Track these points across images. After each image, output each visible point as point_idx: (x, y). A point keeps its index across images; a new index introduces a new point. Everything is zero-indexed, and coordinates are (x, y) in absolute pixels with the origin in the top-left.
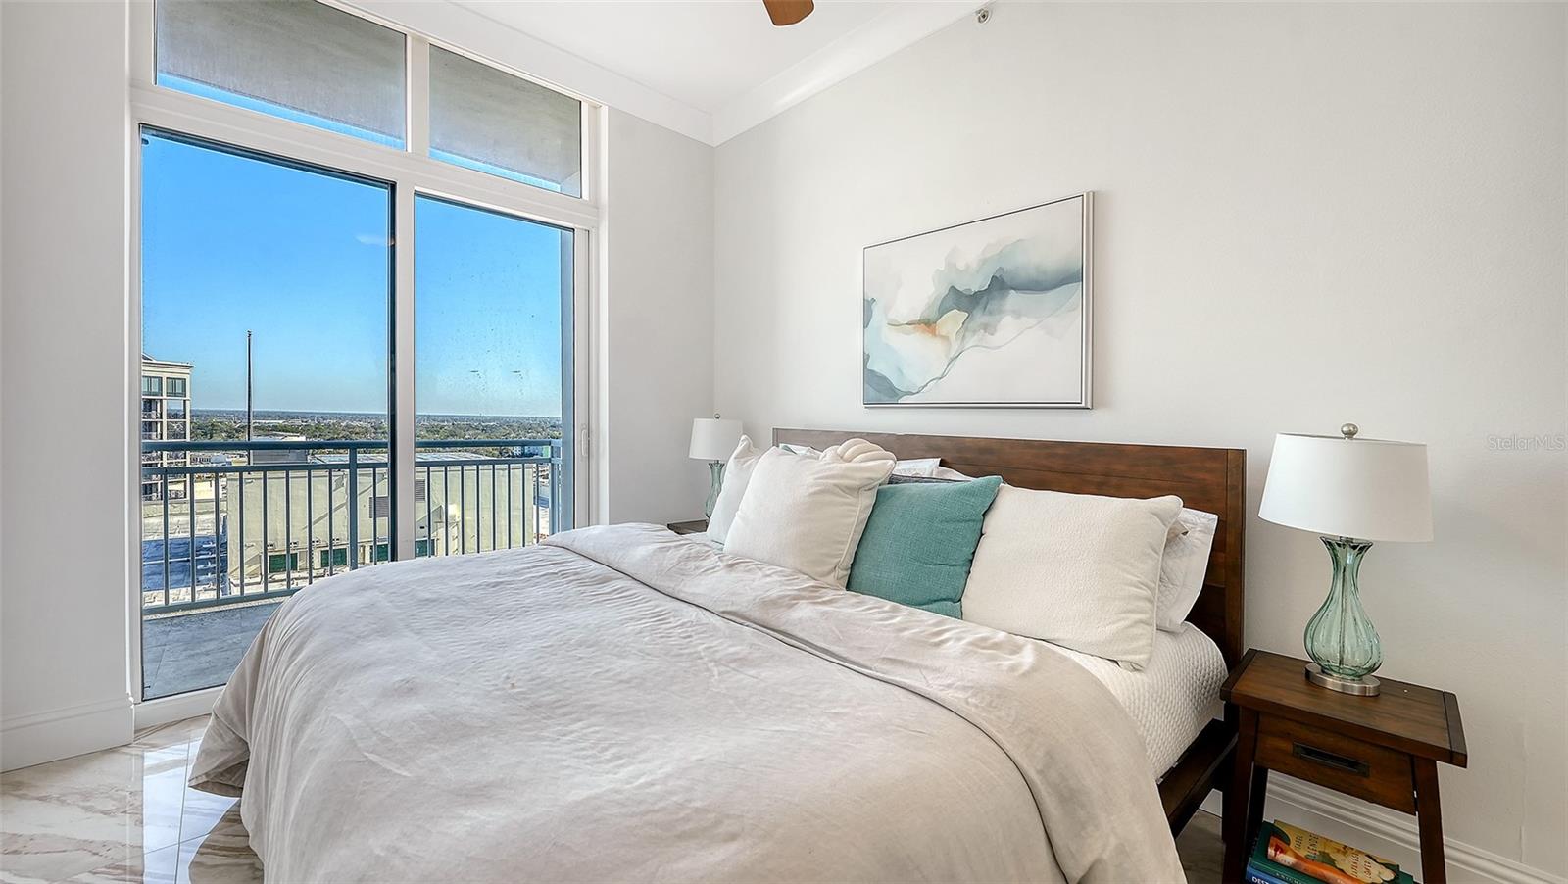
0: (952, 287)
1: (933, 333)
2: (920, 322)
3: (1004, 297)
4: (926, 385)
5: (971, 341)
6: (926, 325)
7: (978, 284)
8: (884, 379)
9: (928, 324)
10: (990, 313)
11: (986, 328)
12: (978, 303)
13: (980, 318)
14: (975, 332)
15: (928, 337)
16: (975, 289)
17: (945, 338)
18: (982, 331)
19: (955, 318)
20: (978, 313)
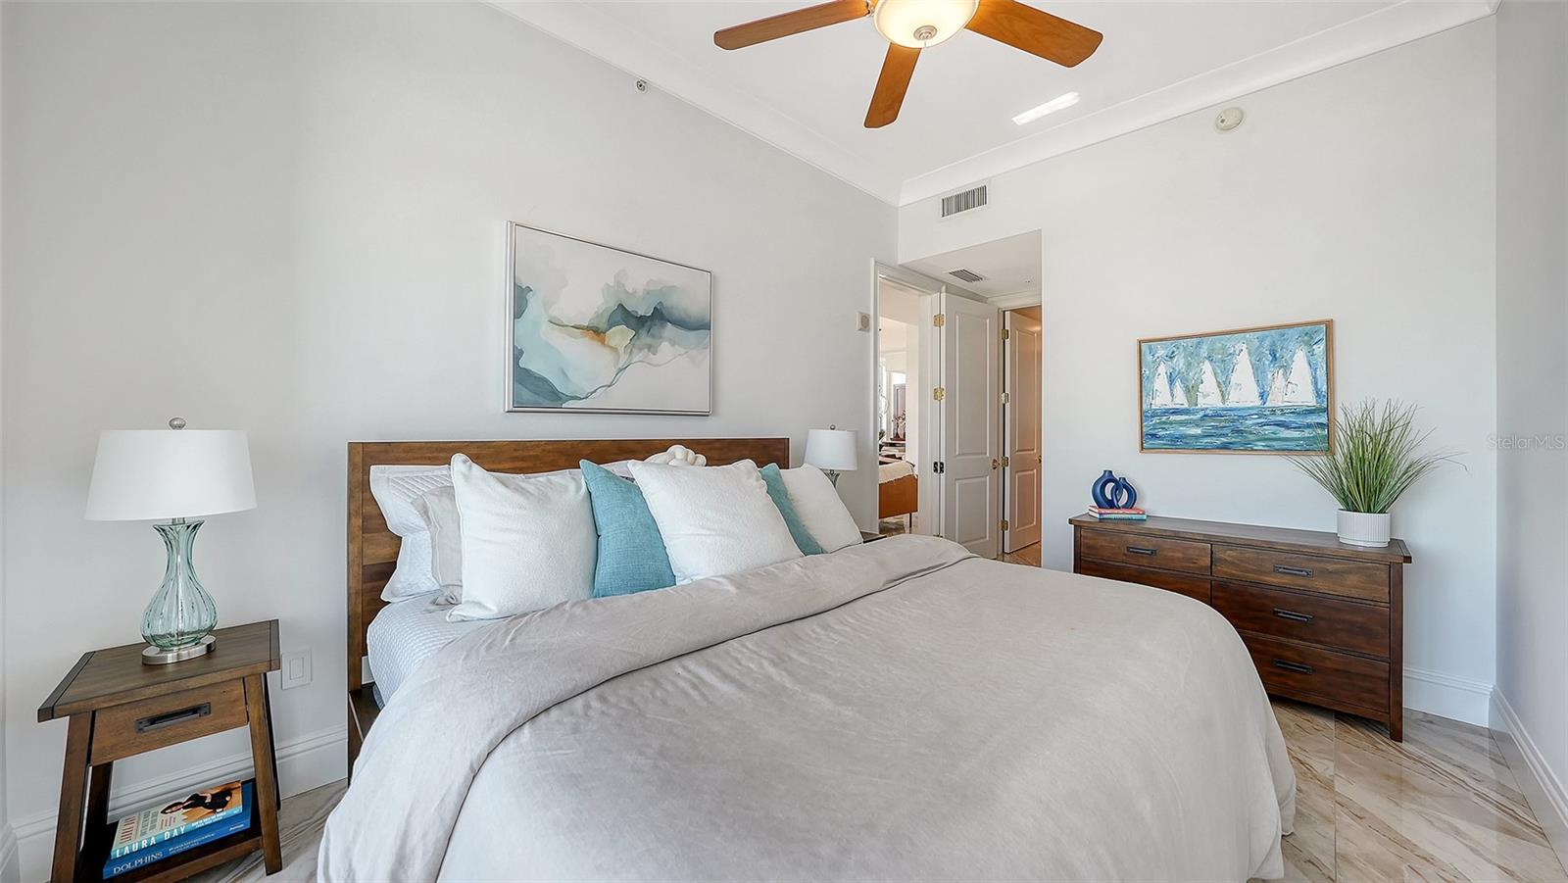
0: (621, 305)
1: (603, 342)
2: (588, 328)
3: (663, 326)
4: (595, 391)
5: (638, 356)
6: (594, 332)
7: (644, 310)
8: (545, 380)
9: (596, 332)
10: (653, 336)
11: (649, 347)
12: (643, 325)
13: (645, 339)
14: (641, 349)
15: (596, 345)
16: (641, 313)
17: (614, 350)
18: (646, 350)
19: (621, 335)
20: (643, 333)
